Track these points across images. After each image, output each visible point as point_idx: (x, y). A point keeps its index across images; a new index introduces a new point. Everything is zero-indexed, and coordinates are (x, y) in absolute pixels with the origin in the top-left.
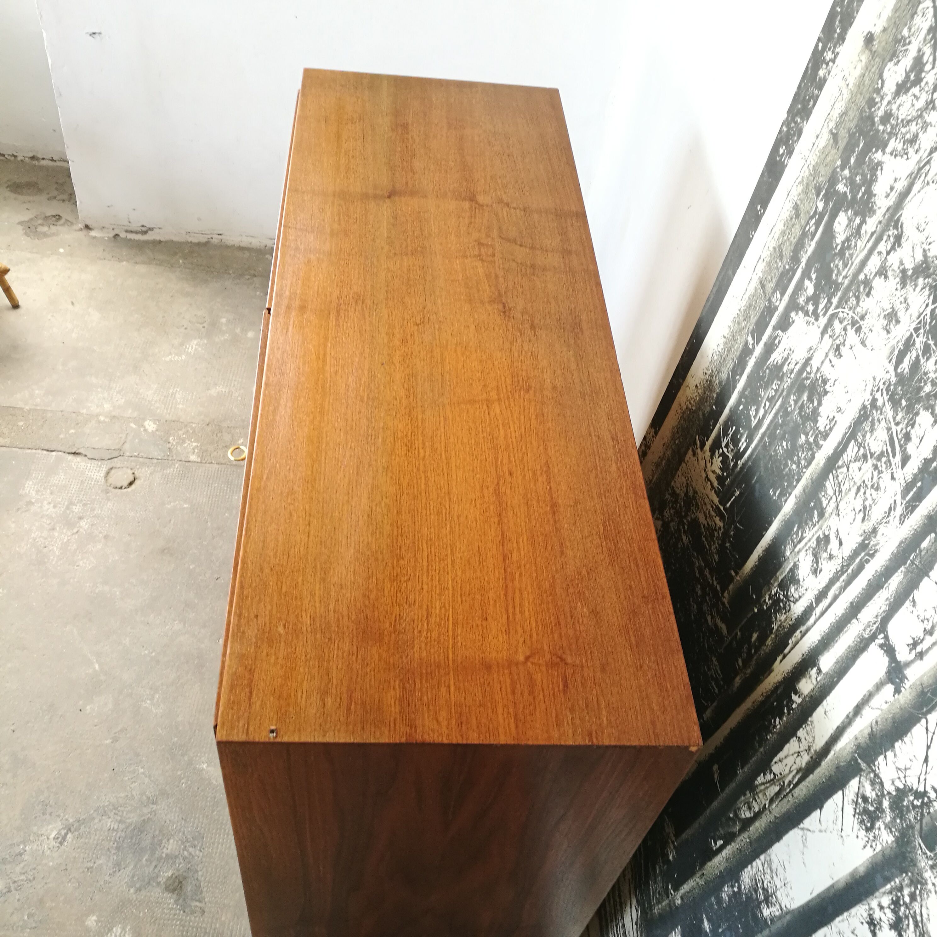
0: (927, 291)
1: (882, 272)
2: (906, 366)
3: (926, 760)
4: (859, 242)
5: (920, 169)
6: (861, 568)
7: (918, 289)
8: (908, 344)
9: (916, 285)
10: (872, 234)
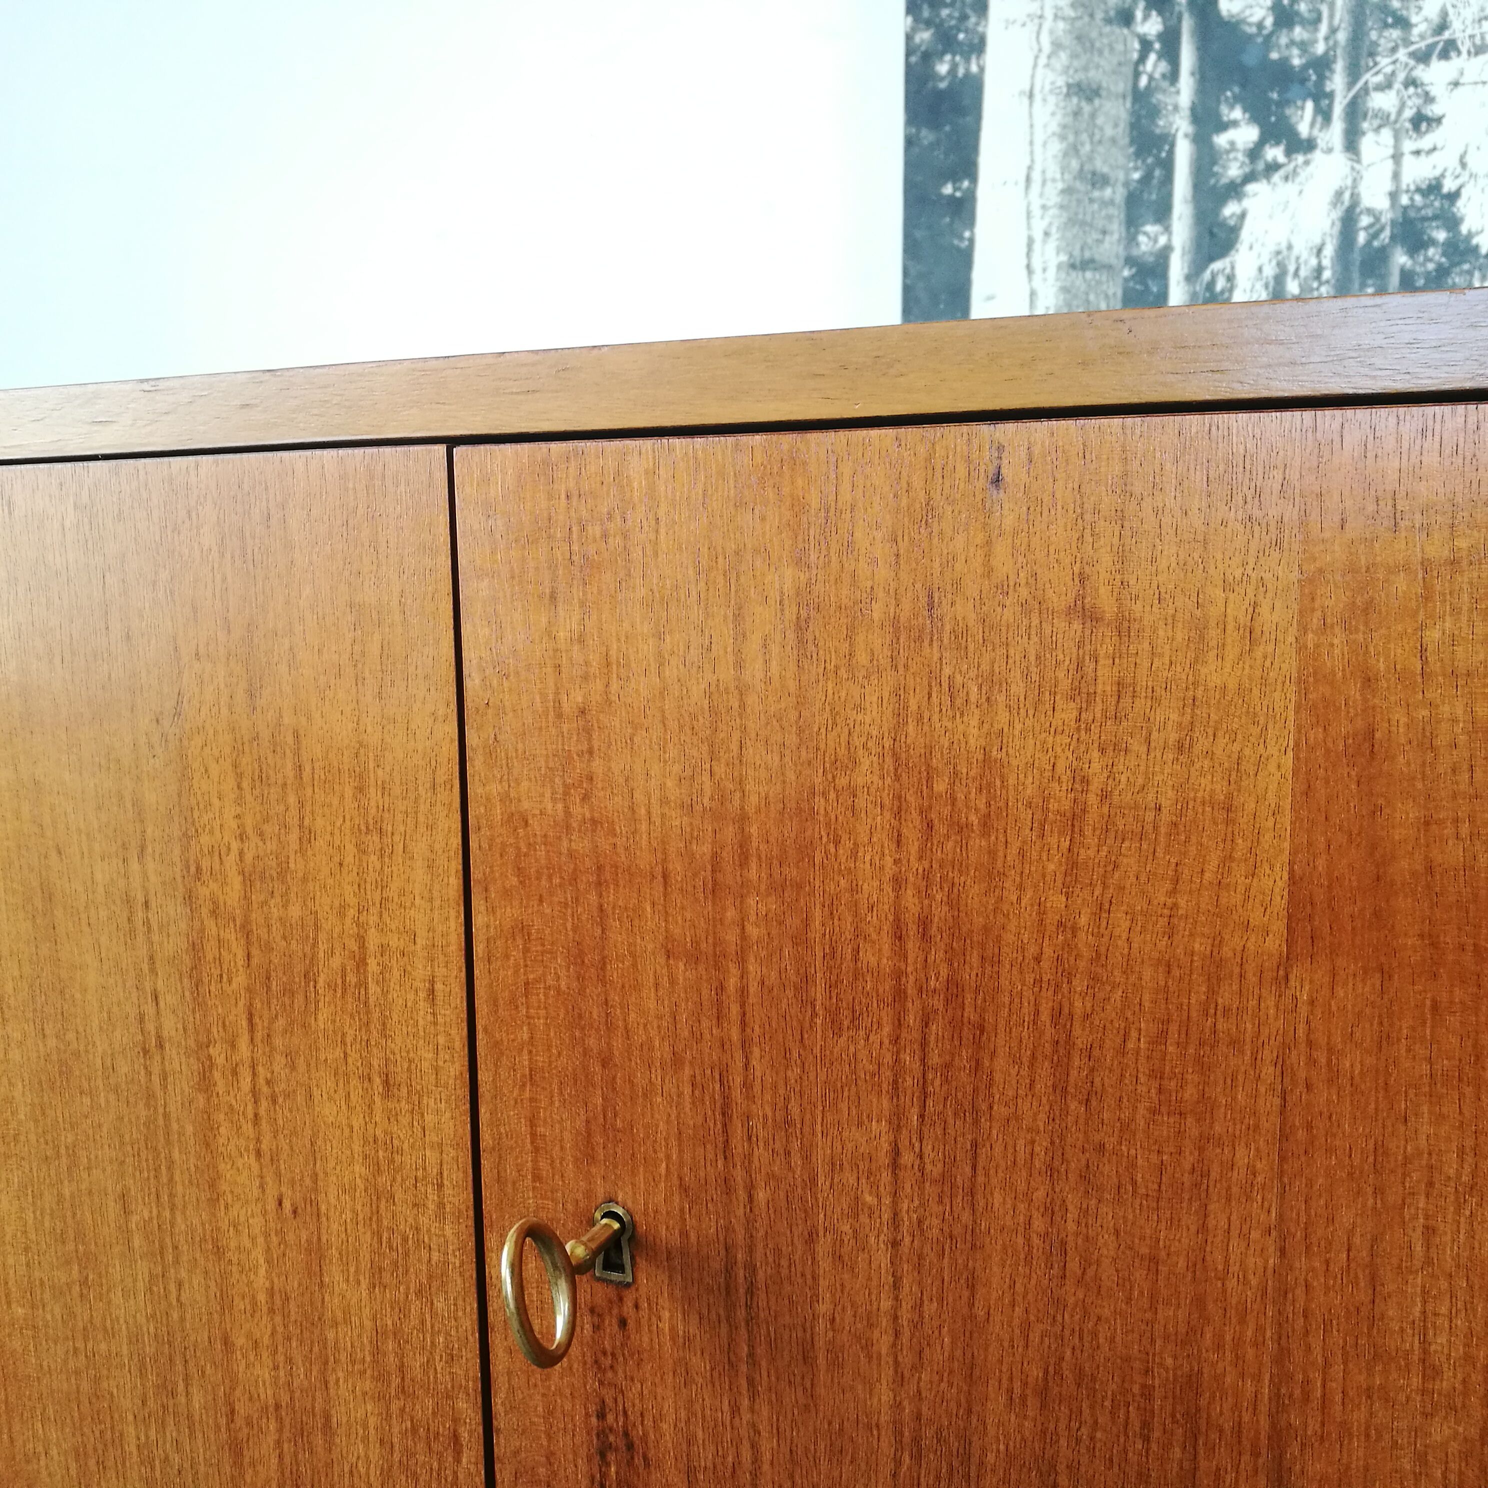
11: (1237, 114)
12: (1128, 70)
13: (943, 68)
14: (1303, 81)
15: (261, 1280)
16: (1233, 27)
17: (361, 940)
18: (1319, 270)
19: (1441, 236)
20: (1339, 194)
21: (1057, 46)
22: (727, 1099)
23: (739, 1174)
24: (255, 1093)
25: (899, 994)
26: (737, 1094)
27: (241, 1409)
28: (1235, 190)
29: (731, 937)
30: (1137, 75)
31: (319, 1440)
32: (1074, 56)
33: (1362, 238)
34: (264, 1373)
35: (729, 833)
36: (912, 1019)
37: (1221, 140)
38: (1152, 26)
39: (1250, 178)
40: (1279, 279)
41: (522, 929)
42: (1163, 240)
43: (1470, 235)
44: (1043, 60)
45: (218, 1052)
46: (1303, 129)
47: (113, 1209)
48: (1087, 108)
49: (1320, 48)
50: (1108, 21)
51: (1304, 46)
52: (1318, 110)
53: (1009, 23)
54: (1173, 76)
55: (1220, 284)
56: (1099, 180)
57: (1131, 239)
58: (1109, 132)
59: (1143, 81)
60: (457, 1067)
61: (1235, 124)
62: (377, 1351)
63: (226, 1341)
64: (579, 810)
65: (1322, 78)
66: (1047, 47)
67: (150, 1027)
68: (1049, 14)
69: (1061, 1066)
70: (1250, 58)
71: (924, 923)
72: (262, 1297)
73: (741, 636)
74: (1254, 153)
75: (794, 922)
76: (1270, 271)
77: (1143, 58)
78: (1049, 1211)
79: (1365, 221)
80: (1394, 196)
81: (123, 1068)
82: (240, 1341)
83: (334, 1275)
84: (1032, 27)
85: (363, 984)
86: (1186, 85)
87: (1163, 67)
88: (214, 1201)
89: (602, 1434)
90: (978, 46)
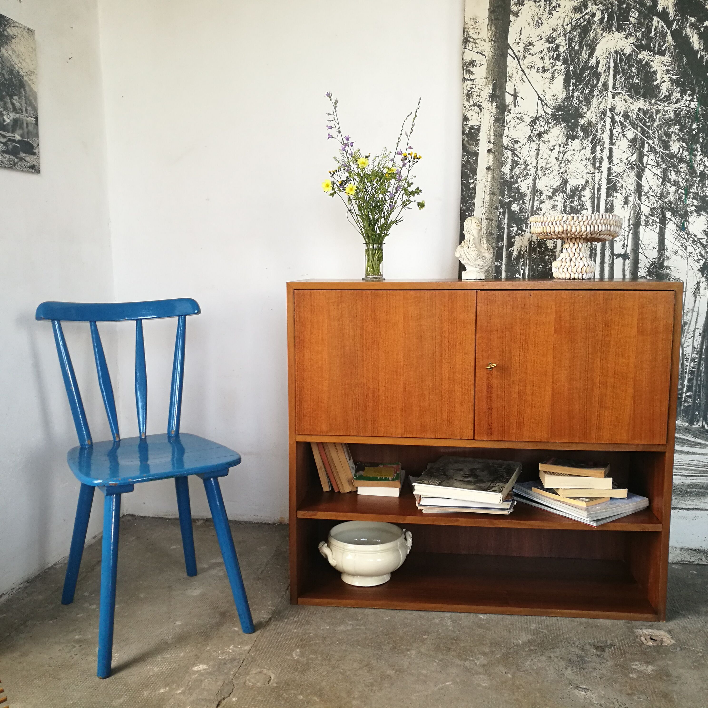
0: (561, 194)
1: (542, 202)
2: (568, 210)
3: (647, 258)
4: (526, 205)
5: (535, 178)
6: (595, 254)
7: (557, 195)
8: (565, 206)
9: (556, 195)
10: (530, 199)
11: (514, 225)
12: (497, 217)
13: (467, 214)
14: (524, 221)
15: (447, 377)
16: (514, 212)
17: (463, 339)
18: (526, 250)
19: (544, 246)
20: (529, 239)
21: (486, 212)
22: (503, 351)
23: (504, 358)
24: (448, 356)
25: (521, 339)
26: (504, 350)
27: (443, 391)
28: (514, 237)
29: (504, 336)
30: (499, 218)
31: (453, 393)
32: (489, 214)
33: (533, 246)
34: (446, 387)
35: (505, 326)
36: (522, 342)
37: (512, 229)
38: (501, 210)
39: (516, 235)
40: (520, 251)
41: (482, 337)
42: (502, 244)
43: (548, 246)
44: (484, 214)
45: (444, 352)
46: (524, 229)
47: (427, 371)
48: (491, 222)
49: (526, 217)
50: (494, 209)
51: (524, 216)
52: (526, 226)
53: (478, 207)
54: (504, 219)
55: (511, 251)
56: (493, 234)
57: (498, 244)
58: (494, 226)
59: (500, 219)
60: (473, 351)
61: (514, 227)
62: (461, 382)
63: (442, 384)
64: (489, 325)
65: (527, 221)
66: (484, 212)
67: (434, 350)
68: (485, 207)
69: (535, 345)
70: (516, 217)
71: (523, 333)
72: (447, 379)
73: (507, 309)
74: (517, 231)
75: (510, 334)
76: (519, 250)
77: (499, 215)
78: (534, 358)
79: (533, 243)
80: (537, 240)
81: (430, 355)
82: (444, 384)
83: (457, 375)
84: (482, 208)
85: (463, 343)
86: (506, 220)
87: (503, 217)
88: (441, 369)
89: (488, 386)
90: (473, 211)
